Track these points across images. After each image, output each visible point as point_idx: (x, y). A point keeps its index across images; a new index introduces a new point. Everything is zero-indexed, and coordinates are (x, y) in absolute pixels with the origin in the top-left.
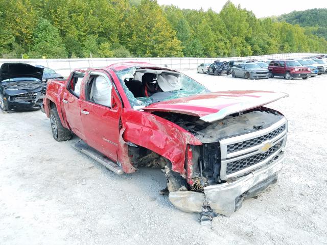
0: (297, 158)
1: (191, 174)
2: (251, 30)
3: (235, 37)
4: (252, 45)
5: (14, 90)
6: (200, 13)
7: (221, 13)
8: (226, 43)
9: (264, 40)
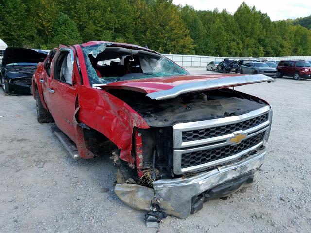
0: (287, 157)
1: (141, 165)
2: (265, 32)
3: (248, 38)
4: (264, 46)
5: (15, 73)
6: (214, 14)
7: (235, 14)
8: (238, 43)
9: (278, 42)
